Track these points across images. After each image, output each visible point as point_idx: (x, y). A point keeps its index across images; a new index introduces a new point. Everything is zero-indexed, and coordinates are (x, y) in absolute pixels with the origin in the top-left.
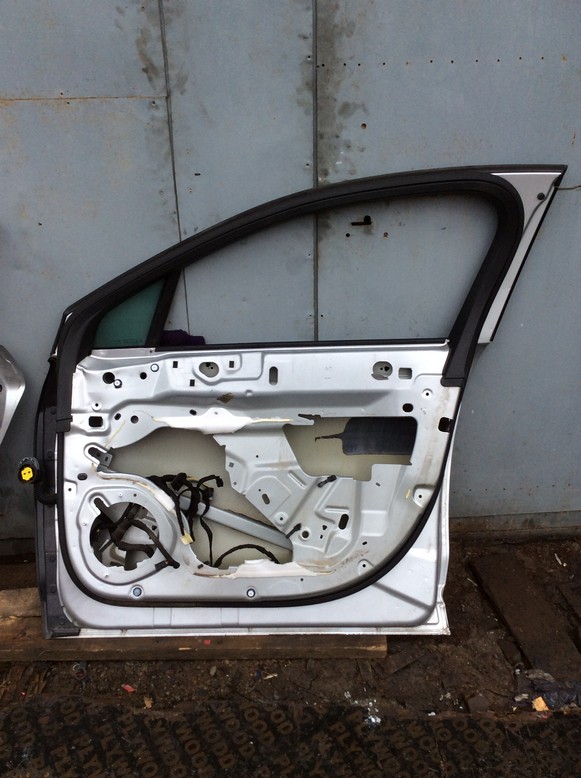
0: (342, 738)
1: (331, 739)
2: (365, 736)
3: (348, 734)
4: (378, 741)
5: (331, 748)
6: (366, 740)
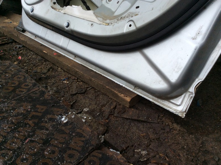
0: (34, 113)
1: (29, 110)
2: (46, 122)
3: (40, 114)
4: (47, 129)
5: (22, 113)
6: (42, 124)
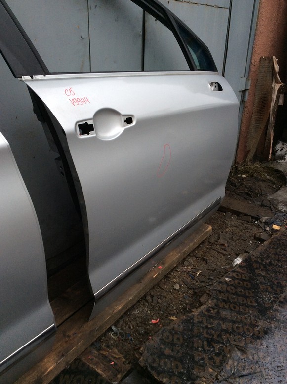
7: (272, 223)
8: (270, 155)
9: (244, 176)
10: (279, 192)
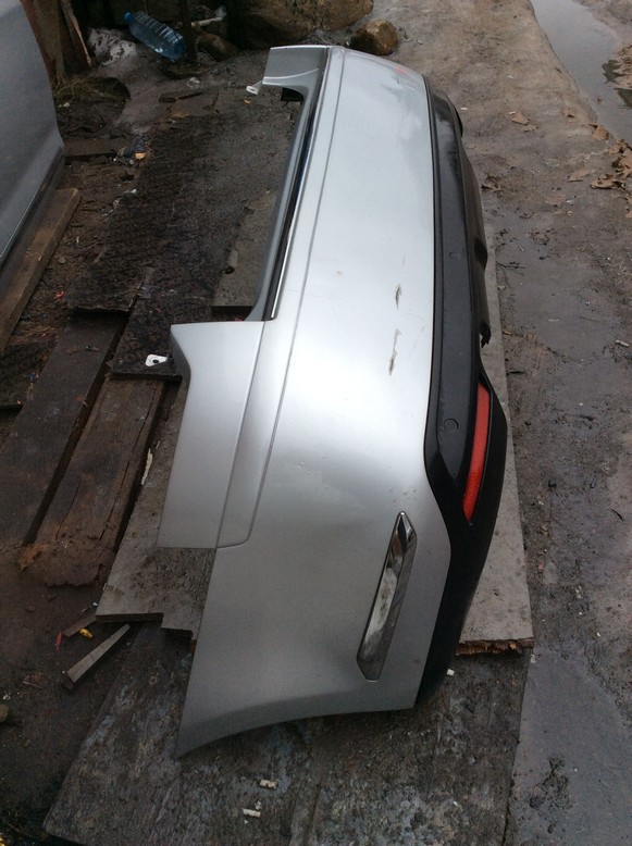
7: (133, 153)
8: (88, 58)
9: (67, 105)
10: (126, 111)
